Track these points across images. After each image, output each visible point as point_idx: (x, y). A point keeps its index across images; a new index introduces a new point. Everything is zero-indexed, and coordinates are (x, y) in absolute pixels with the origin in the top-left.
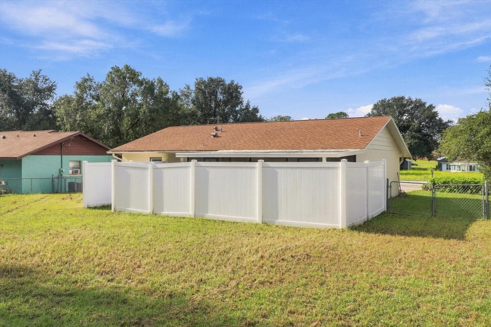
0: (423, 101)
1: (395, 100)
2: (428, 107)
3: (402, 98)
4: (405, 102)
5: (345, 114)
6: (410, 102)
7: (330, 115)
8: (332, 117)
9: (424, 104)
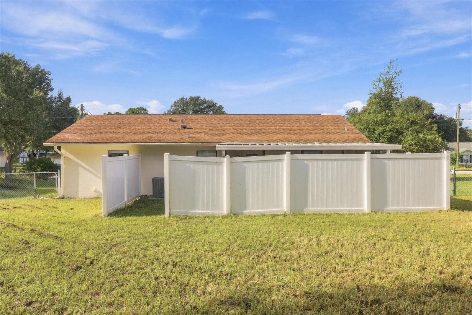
0: (215, 101)
1: (192, 99)
2: (219, 107)
3: (198, 98)
4: (200, 101)
5: (145, 110)
6: (204, 102)
7: (130, 110)
8: (132, 111)
9: (215, 105)
